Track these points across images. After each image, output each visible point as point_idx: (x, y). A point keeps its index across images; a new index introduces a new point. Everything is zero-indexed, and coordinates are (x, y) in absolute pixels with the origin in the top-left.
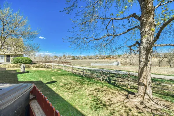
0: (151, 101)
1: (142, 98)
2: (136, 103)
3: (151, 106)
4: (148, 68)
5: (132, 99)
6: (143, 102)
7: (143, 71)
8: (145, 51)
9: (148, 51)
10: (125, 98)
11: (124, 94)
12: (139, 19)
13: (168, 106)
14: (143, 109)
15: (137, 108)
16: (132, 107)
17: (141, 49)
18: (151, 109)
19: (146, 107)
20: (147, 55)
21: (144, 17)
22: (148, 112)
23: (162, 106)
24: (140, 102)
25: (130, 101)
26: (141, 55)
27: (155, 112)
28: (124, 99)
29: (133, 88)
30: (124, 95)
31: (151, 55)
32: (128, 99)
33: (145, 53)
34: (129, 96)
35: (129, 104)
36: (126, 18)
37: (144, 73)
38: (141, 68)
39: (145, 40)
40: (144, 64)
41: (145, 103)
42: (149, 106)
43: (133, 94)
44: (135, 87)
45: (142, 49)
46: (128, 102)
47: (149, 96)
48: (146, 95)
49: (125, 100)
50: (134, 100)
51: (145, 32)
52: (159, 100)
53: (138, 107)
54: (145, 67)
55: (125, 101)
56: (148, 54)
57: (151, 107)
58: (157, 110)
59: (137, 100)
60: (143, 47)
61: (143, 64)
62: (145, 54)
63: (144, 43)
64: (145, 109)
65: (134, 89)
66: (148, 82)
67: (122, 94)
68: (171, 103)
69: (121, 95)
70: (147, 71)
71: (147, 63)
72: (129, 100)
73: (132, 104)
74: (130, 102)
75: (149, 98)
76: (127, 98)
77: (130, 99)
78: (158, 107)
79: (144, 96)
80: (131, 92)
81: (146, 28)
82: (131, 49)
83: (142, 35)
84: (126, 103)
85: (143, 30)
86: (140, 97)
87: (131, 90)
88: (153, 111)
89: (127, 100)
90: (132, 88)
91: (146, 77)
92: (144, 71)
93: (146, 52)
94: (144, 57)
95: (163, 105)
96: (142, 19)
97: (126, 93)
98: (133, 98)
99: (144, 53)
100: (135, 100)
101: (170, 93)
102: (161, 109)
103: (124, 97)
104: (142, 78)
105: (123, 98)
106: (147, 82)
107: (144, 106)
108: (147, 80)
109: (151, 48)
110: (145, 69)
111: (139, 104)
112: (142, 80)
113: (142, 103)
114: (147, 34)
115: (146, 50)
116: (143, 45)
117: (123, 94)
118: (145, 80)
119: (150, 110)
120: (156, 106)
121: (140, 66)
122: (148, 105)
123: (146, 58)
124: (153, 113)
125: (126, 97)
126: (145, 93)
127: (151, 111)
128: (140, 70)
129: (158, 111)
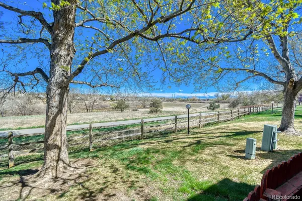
0: (69, 168)
1: (54, 171)
2: (46, 185)
3: (71, 175)
4: (63, 117)
5: (35, 182)
6: (56, 177)
7: (55, 124)
8: (59, 88)
9: (64, 88)
10: (20, 188)
11: (12, 182)
12: (51, 29)
13: (88, 164)
14: (63, 187)
15: (53, 191)
16: (44, 196)
17: (51, 83)
18: (73, 180)
19: (65, 182)
20: (61, 96)
21: (59, 30)
22: (72, 186)
23: (82, 167)
24: (52, 180)
25: (34, 188)
26: (52, 94)
27: (81, 180)
28: (19, 191)
29: (20, 162)
30: (15, 184)
31: (67, 95)
32: (27, 188)
33: (58, 92)
34: (27, 180)
35: (35, 195)
36: (18, 10)
37: (56, 125)
38: (51, 117)
39: (58, 70)
40: (57, 110)
41: (59, 176)
42: (68, 178)
43: (30, 172)
44: (24, 158)
45: (53, 84)
46: (30, 192)
47: (64, 162)
48: (60, 162)
49: (21, 192)
50: (40, 182)
51: (59, 55)
52: (74, 162)
53: (54, 188)
54: (59, 116)
55: (24, 195)
56: (64, 94)
57: (71, 178)
58: (80, 176)
59: (45, 180)
60: (55, 82)
61: (54, 110)
62: (59, 94)
63: (57, 74)
64: (66, 185)
65: (23, 163)
66: (63, 140)
67: (7, 184)
68: (88, 159)
69: (7, 187)
70: (61, 121)
71: (62, 109)
72: (30, 188)
73: (40, 191)
74: (34, 190)
75: (64, 165)
76: (24, 185)
77: (32, 185)
78: (79, 171)
79: (57, 166)
80: (24, 171)
81: (63, 51)
82: (16, 80)
83: (54, 59)
84: (29, 194)
85: (56, 51)
86: (50, 170)
87: (18, 166)
88: (77, 181)
89: (26, 191)
90: (18, 164)
91: (59, 133)
92: (57, 123)
93: (60, 90)
94: (57, 98)
95: (82, 165)
96: (56, 32)
97: (17, 178)
98: (36, 179)
99: (56, 91)
100: (43, 181)
101: (80, 148)
102: (85, 172)
103: (17, 188)
104: (53, 136)
105: (16, 190)
106: (61, 140)
107: (61, 182)
108: (61, 137)
109: (68, 84)
110: (58, 118)
111: (52, 183)
112: (54, 138)
113: (56, 179)
114: (62, 60)
115: (61, 88)
116: (56, 78)
117: (10, 184)
118: (58, 138)
119: (73, 182)
120: (77, 171)
121: (49, 114)
122: (65, 176)
123: (61, 99)
124: (80, 184)
125: (20, 184)
126: (59, 159)
127: (75, 182)
128: (49, 122)
129: (83, 176)
